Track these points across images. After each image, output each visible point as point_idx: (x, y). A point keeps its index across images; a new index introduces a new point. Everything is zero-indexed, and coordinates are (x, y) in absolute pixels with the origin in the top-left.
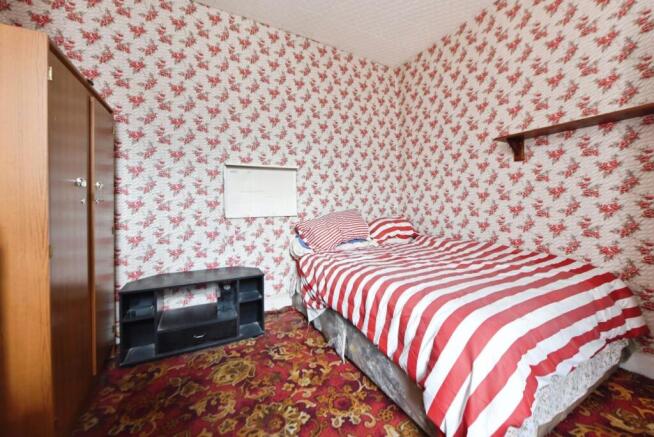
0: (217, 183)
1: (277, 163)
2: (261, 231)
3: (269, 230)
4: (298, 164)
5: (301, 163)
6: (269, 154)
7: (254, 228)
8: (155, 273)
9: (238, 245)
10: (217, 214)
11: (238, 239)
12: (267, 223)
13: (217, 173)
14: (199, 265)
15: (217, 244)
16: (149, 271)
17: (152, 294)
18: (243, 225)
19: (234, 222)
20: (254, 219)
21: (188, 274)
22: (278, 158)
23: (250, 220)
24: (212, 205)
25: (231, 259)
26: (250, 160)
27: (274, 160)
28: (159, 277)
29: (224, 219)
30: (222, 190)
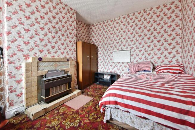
0: (112, 55)
1: (125, 49)
2: (121, 66)
3: (123, 65)
4: (131, 48)
5: (132, 48)
6: (123, 47)
7: (119, 65)
8: (103, 71)
9: (116, 68)
10: (112, 61)
11: (116, 67)
12: (123, 64)
13: (112, 53)
14: (109, 71)
15: (112, 67)
16: (102, 71)
17: (103, 74)
18: (117, 64)
19: (115, 63)
20: (120, 62)
21: (107, 72)
22: (125, 47)
23: (119, 63)
24: (111, 59)
25: (115, 71)
26: (119, 49)
27: (124, 48)
28: (103, 72)
29: (113, 62)
30: (113, 56)
